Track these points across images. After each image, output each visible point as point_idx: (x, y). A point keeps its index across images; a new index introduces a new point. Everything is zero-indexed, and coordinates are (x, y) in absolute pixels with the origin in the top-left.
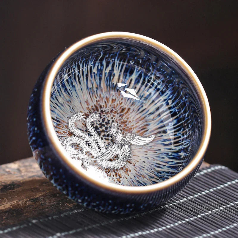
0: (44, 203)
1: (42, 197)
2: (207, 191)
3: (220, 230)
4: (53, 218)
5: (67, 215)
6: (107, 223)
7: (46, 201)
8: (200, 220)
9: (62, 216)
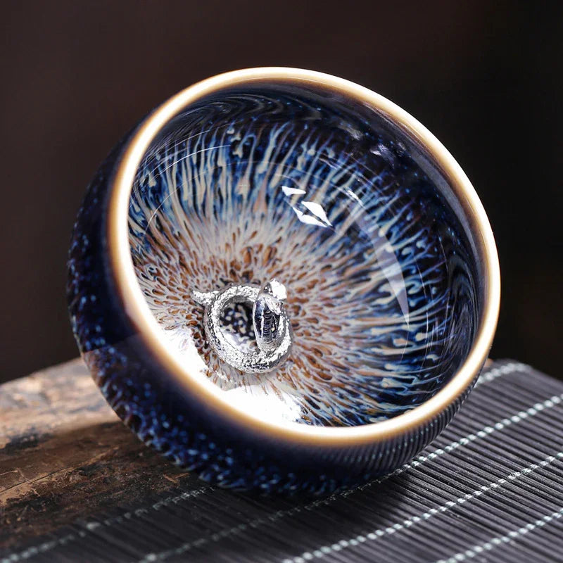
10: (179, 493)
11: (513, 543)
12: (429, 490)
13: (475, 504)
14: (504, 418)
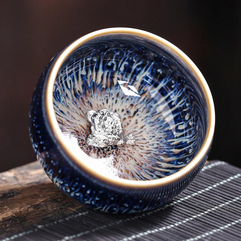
10: (77, 213)
11: (222, 231)
12: (185, 212)
13: (205, 216)
14: (217, 183)
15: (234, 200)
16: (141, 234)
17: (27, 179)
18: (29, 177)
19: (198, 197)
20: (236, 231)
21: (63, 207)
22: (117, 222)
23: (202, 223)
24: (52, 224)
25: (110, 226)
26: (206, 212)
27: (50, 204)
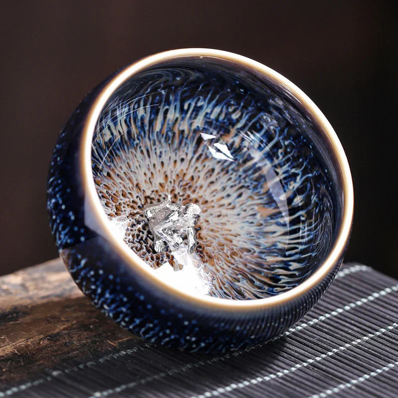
0: (69, 342)
1: (66, 332)
2: (340, 310)
3: (367, 376)
4: (86, 367)
5: (109, 359)
6: (177, 371)
7: (72, 338)
8: (333, 360)
9: (102, 362)
15: (378, 333)
16: (221, 390)
17: (42, 289)
18: (46, 285)
19: (318, 326)
20: (377, 387)
21: (97, 339)
22: (182, 368)
23: (321, 372)
24: (75, 369)
25: (171, 374)
26: (330, 354)
27: (76, 334)
